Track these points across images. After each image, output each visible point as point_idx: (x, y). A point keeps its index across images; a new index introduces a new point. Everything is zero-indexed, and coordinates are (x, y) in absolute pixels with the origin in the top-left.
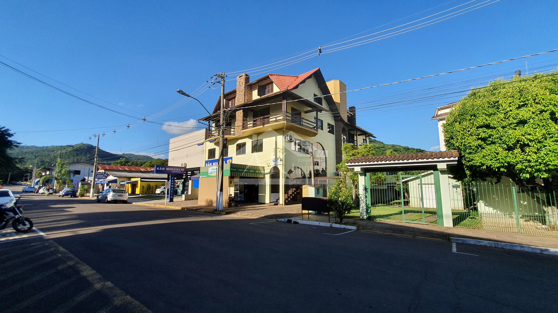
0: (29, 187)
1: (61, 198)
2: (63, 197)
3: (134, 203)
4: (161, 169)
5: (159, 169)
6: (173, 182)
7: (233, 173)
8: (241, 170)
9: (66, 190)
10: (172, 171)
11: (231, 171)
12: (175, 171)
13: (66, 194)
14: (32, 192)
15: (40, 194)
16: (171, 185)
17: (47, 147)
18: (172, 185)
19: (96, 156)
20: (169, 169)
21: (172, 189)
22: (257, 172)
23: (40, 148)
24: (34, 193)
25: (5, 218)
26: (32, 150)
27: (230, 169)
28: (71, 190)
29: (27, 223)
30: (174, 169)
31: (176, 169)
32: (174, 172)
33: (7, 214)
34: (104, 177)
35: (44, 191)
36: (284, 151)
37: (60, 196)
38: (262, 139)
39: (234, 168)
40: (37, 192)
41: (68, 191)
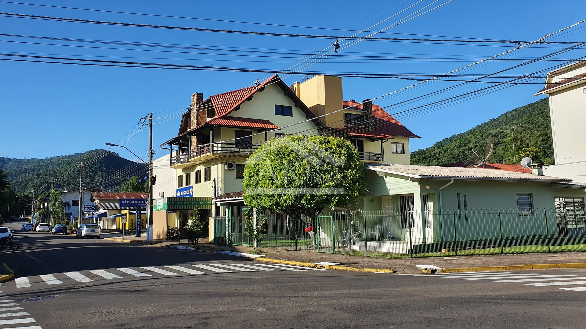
0: (27, 224)
1: (53, 235)
2: (55, 234)
3: (105, 238)
4: (125, 202)
5: (124, 202)
6: (139, 216)
7: (170, 206)
8: (180, 203)
9: (57, 226)
10: (138, 203)
11: (168, 205)
12: (141, 203)
13: (58, 232)
14: (30, 230)
15: (37, 232)
16: (137, 219)
17: (51, 159)
18: (139, 219)
19: (80, 186)
20: (134, 202)
21: (139, 223)
22: (202, 203)
23: (42, 161)
24: (32, 231)
25: (6, 242)
26: (32, 165)
27: (167, 203)
28: (62, 226)
29: (16, 246)
30: (140, 201)
31: (142, 202)
32: (139, 205)
33: (7, 241)
34: (92, 210)
35: (40, 228)
36: (223, 180)
37: (53, 233)
38: (210, 167)
39: (171, 201)
40: (35, 230)
41: (59, 228)
